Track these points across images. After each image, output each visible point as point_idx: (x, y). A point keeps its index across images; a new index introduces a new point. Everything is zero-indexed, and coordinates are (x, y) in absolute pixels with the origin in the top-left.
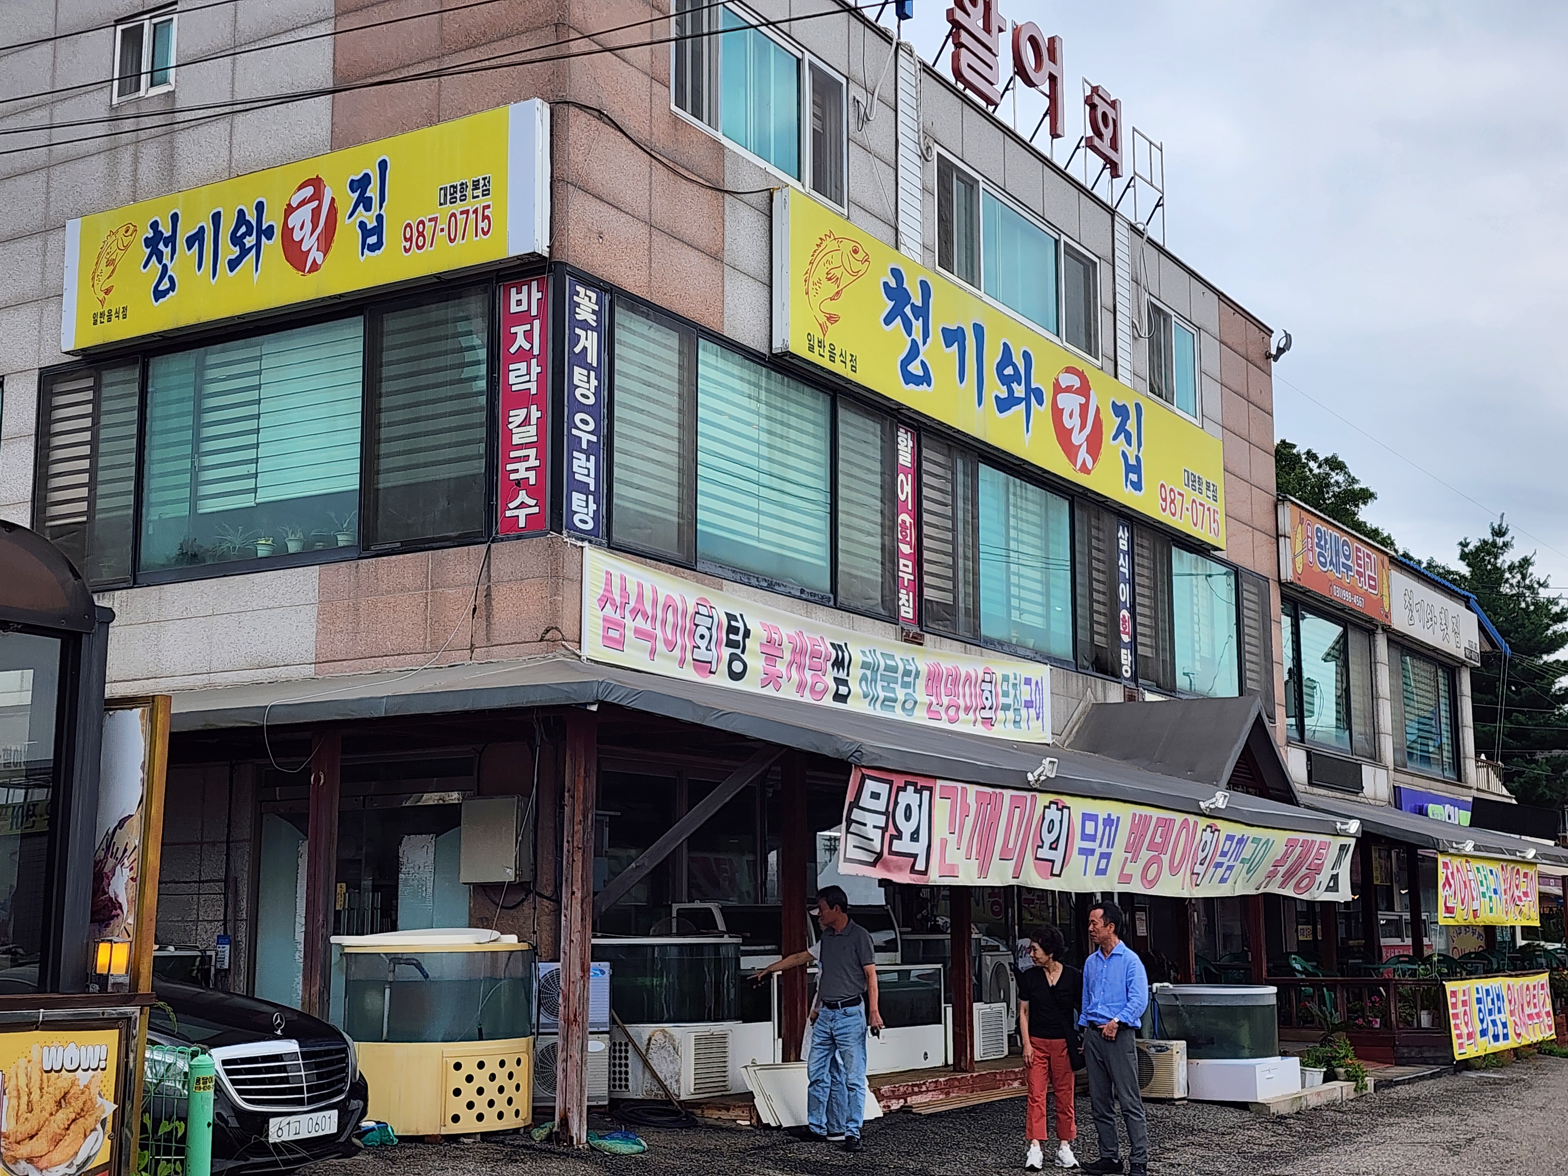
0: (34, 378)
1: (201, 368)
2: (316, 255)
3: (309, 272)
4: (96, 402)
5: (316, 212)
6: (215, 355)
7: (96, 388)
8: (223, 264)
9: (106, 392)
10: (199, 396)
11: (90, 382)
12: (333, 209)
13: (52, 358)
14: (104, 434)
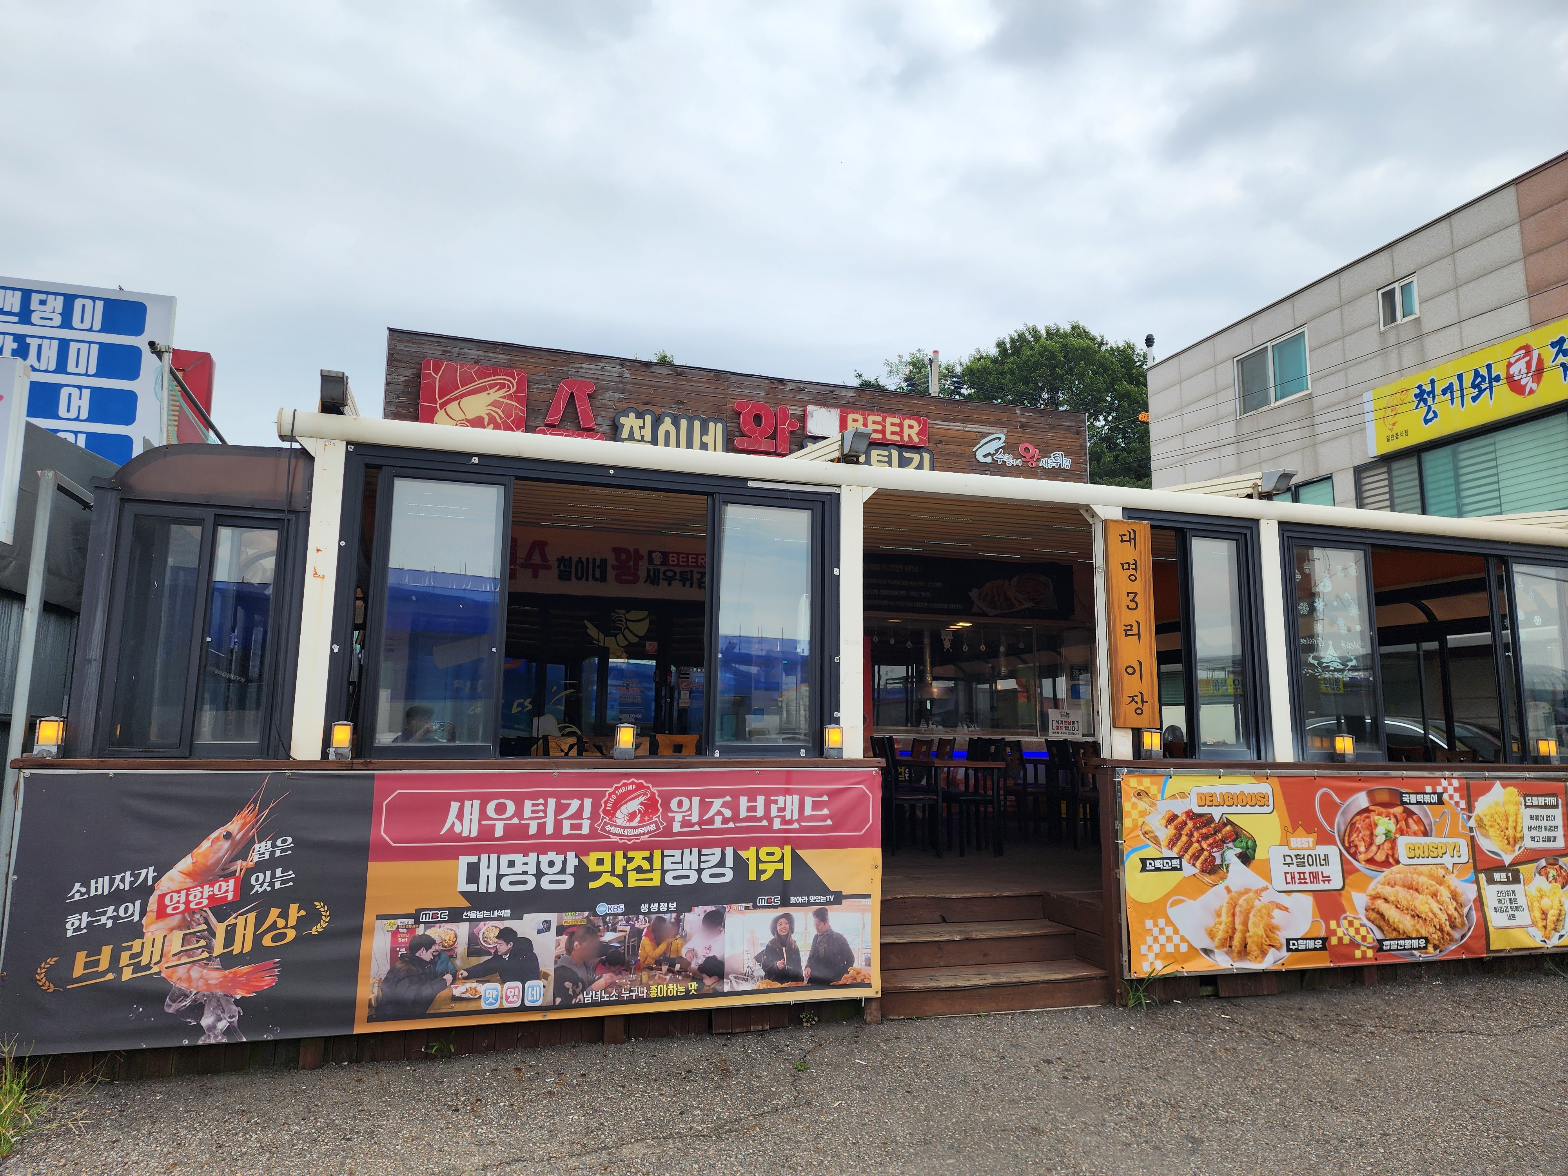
0: (1352, 471)
1: (1455, 455)
2: (1531, 385)
3: (1528, 395)
4: (1390, 479)
5: (1528, 364)
6: (1464, 446)
7: (1389, 472)
8: (1468, 399)
9: (1395, 473)
10: (1456, 469)
11: (1385, 469)
12: (1540, 360)
13: (1360, 461)
14: (1396, 494)
